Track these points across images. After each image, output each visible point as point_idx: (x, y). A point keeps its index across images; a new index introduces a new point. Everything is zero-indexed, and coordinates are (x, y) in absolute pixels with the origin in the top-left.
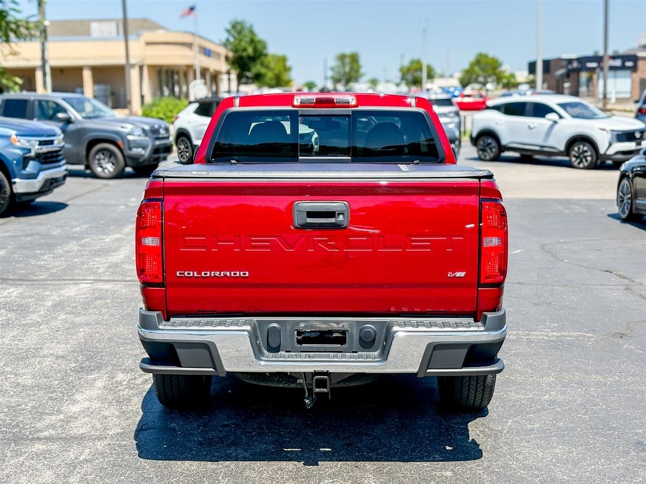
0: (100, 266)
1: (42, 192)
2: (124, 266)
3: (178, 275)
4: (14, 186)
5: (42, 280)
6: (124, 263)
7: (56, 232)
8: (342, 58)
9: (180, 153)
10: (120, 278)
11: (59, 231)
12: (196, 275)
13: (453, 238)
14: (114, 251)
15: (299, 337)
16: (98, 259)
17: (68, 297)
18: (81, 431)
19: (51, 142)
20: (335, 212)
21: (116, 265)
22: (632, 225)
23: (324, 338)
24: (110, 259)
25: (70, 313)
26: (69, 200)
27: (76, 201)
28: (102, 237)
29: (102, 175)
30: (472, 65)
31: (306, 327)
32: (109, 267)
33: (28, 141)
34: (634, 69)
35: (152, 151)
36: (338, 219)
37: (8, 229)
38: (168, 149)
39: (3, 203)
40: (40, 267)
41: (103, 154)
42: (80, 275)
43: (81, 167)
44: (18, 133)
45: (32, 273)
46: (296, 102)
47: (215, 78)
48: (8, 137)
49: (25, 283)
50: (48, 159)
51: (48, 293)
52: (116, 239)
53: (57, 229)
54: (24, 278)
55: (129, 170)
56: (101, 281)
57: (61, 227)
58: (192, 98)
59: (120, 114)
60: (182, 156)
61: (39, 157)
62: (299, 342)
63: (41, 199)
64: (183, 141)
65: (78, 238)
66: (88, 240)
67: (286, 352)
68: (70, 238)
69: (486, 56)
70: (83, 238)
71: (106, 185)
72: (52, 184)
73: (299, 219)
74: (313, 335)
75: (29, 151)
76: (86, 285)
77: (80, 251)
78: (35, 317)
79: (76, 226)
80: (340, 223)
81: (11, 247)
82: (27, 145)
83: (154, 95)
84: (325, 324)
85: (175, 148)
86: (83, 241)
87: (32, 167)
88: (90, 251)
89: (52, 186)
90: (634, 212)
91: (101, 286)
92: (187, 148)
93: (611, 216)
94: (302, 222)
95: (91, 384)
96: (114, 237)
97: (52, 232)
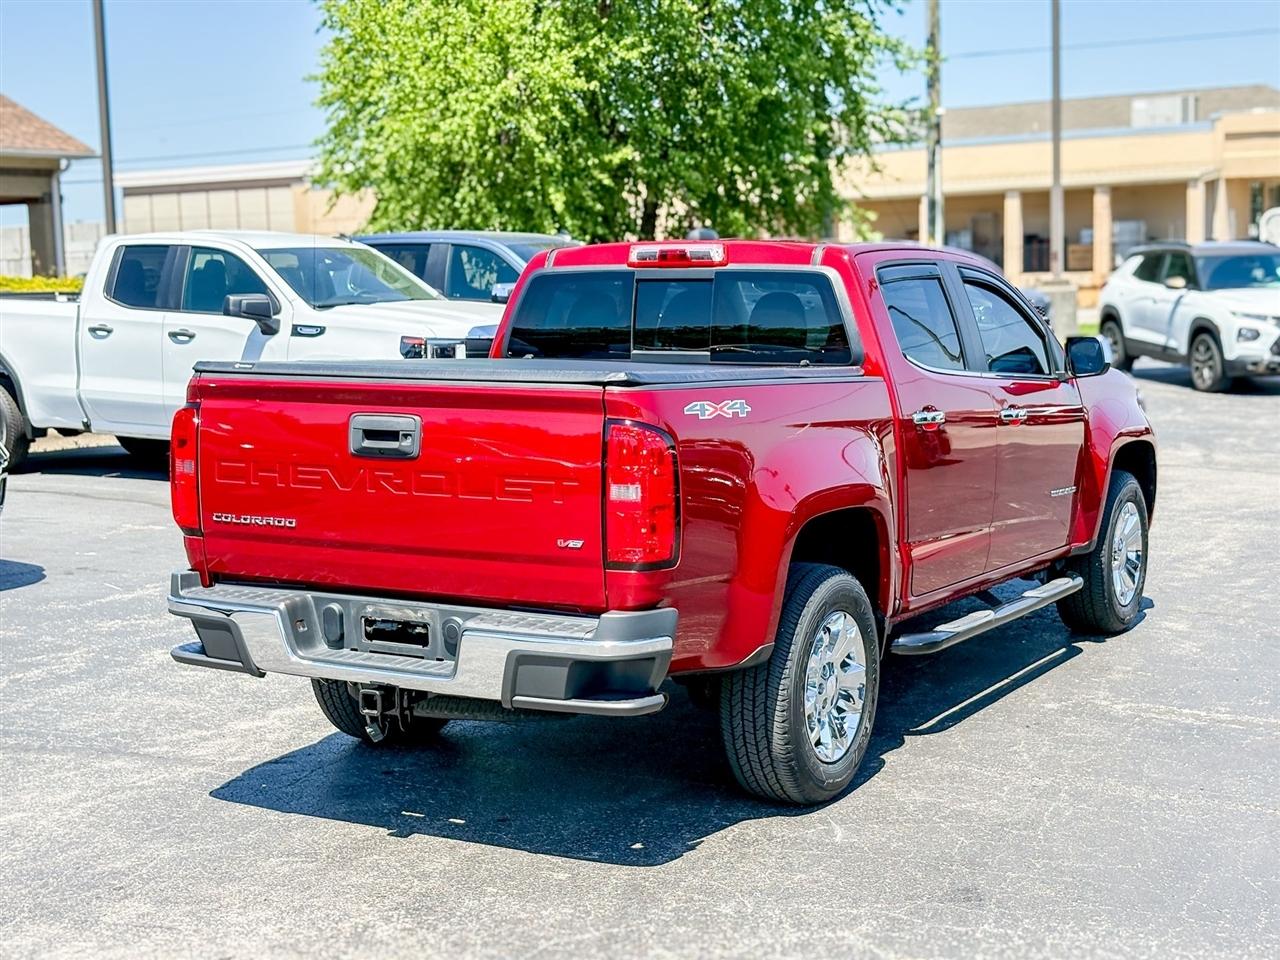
3: (215, 519)
12: (234, 520)
13: (565, 483)
15: (369, 629)
20: (398, 432)
23: (405, 633)
31: (375, 612)
36: (403, 444)
46: (633, 257)
62: (370, 636)
67: (352, 650)
73: (355, 442)
74: (388, 627)
80: (407, 450)
84: (398, 610)
94: (357, 447)
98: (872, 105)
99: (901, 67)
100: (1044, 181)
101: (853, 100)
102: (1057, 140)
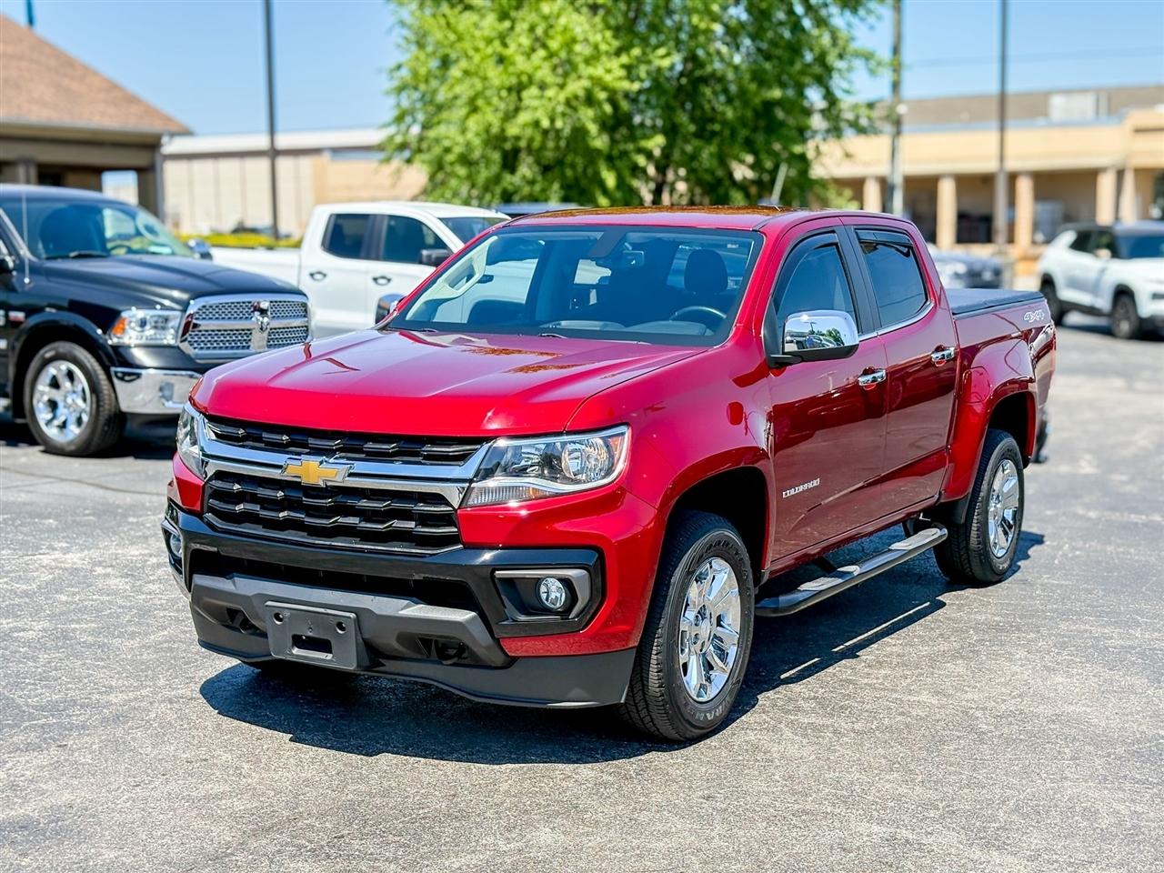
98: (846, 102)
99: (872, 72)
100: (989, 166)
101: (830, 98)
102: (1002, 129)
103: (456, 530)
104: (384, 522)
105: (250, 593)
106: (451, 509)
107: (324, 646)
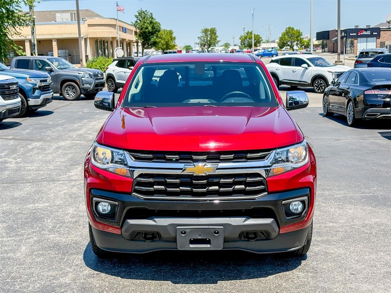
0: (74, 135)
1: (42, 105)
2: (84, 135)
4: (29, 102)
5: (49, 140)
6: (84, 134)
7: (51, 123)
8: (206, 31)
9: (109, 87)
10: (83, 139)
11: (52, 122)
14: (79, 130)
16: (72, 133)
17: (61, 145)
18: (75, 179)
19: (46, 81)
21: (81, 135)
22: (327, 118)
24: (78, 133)
25: (64, 150)
26: (54, 110)
27: (57, 110)
28: (73, 125)
29: (69, 98)
30: (284, 35)
32: (78, 135)
33: (35, 80)
34: (378, 36)
35: (94, 86)
37: (28, 122)
38: (103, 85)
39: (24, 110)
40: (47, 136)
41: (69, 88)
42: (65, 138)
43: (58, 95)
44: (30, 76)
45: (44, 138)
47: (129, 44)
48: (26, 78)
49: (41, 141)
50: (44, 89)
51: (53, 144)
52: (79, 126)
53: (51, 122)
54: (41, 139)
55: (82, 96)
56: (75, 140)
57: (52, 121)
58: (116, 58)
59: (77, 66)
60: (110, 89)
61: (40, 88)
63: (40, 110)
64: (110, 80)
65: (61, 125)
66: (66, 126)
68: (58, 125)
69: (293, 29)
70: (64, 125)
71: (72, 103)
72: (46, 101)
75: (36, 85)
76: (68, 142)
77: (63, 130)
78: (49, 151)
79: (59, 121)
81: (31, 129)
82: (35, 82)
83: (93, 55)
85: (106, 85)
86: (64, 126)
87: (37, 93)
88: (68, 130)
89: (47, 102)
90: (328, 111)
91: (75, 142)
92: (113, 84)
93: (321, 114)
95: (77, 168)
96: (78, 125)
97: (48, 123)
103: (264, 187)
104: (231, 187)
105: (166, 224)
106: (263, 178)
107: (208, 242)
